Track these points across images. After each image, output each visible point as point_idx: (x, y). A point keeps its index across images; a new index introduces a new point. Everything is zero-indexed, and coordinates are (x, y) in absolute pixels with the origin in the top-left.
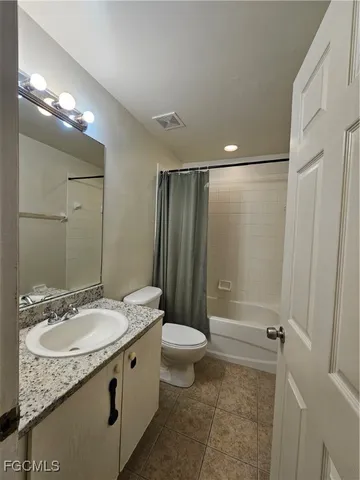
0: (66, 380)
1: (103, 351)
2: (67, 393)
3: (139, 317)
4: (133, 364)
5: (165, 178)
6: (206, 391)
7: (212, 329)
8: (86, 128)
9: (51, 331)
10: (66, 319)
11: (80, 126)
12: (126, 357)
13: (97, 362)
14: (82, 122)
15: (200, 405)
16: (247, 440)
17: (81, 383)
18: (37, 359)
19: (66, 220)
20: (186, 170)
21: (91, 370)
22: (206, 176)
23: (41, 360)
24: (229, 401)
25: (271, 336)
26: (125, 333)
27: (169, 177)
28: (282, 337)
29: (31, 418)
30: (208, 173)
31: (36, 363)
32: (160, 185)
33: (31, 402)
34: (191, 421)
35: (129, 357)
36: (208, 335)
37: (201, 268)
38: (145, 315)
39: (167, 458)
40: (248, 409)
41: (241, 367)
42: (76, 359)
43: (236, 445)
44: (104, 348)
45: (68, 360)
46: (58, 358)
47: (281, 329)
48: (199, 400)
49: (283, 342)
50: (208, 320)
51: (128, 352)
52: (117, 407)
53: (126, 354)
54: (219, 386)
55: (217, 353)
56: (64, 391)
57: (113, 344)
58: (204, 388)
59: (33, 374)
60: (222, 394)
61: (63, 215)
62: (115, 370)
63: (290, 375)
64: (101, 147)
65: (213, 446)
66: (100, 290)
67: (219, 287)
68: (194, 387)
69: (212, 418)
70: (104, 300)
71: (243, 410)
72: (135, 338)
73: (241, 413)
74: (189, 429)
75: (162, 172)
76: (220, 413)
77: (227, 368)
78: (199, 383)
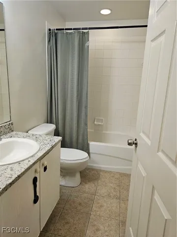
0: (9, 176)
2: (13, 181)
3: (45, 141)
4: (45, 169)
5: (53, 35)
6: (89, 187)
12: (41, 164)
13: (25, 166)
15: (85, 195)
16: (113, 208)
17: (19, 177)
20: (71, 29)
21: (23, 170)
22: (86, 36)
24: (103, 191)
25: (130, 144)
26: (39, 151)
27: (56, 34)
28: (136, 144)
32: (49, 41)
34: (80, 204)
35: (43, 165)
36: (89, 153)
37: (83, 109)
38: (49, 140)
39: (67, 223)
40: (115, 193)
41: (110, 172)
42: (10, 166)
43: (108, 211)
44: (27, 159)
47: (136, 140)
48: (85, 192)
49: (136, 147)
50: (88, 145)
52: (38, 194)
53: (41, 163)
54: (96, 184)
55: (95, 165)
56: (10, 181)
57: (32, 156)
58: (87, 186)
60: (99, 188)
62: (36, 171)
63: (139, 163)
65: (94, 213)
66: (11, 125)
67: (95, 123)
68: (81, 186)
69: (93, 200)
70: (14, 133)
71: (111, 194)
72: (46, 153)
73: (110, 196)
74: (79, 208)
75: (50, 30)
76: (98, 197)
77: (101, 173)
78: (83, 183)
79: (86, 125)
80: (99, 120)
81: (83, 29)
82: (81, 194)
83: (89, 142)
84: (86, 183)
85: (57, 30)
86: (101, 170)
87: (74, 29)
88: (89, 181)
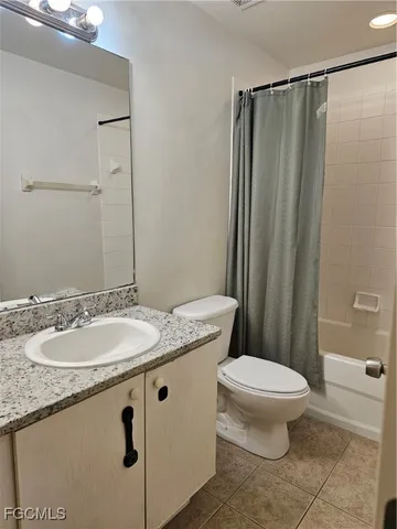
0: (57, 390)
1: (113, 367)
3: (178, 333)
4: (163, 393)
5: (247, 103)
6: (305, 471)
7: (329, 375)
8: (94, 35)
9: (55, 338)
10: (79, 327)
11: (86, 34)
12: (149, 382)
13: (101, 377)
14: (86, 27)
15: (289, 487)
18: (33, 366)
19: (100, 192)
20: (285, 82)
21: (91, 385)
22: (322, 90)
23: (37, 368)
27: (252, 101)
29: (12, 419)
30: (325, 83)
31: (31, 370)
32: (238, 117)
33: (16, 405)
34: (268, 506)
35: (155, 382)
38: (188, 330)
42: (76, 372)
44: (116, 363)
45: (66, 372)
46: (56, 368)
48: (289, 480)
50: (320, 360)
51: (151, 375)
52: (136, 447)
53: (149, 378)
57: (128, 360)
58: (301, 466)
59: (24, 380)
61: (94, 183)
62: (130, 395)
64: (123, 62)
66: (132, 292)
67: (356, 305)
68: (284, 461)
69: (304, 509)
70: (138, 307)
71: (365, 512)
72: (162, 358)
73: (361, 515)
74: (263, 515)
75: (241, 93)
76: (322, 506)
77: (353, 444)
78: (293, 456)
79: (315, 307)
80: (364, 300)
81: (313, 75)
82: (278, 480)
83: (321, 352)
84: (301, 458)
85: (255, 90)
86: (353, 436)
87: (293, 80)
88: (311, 455)
